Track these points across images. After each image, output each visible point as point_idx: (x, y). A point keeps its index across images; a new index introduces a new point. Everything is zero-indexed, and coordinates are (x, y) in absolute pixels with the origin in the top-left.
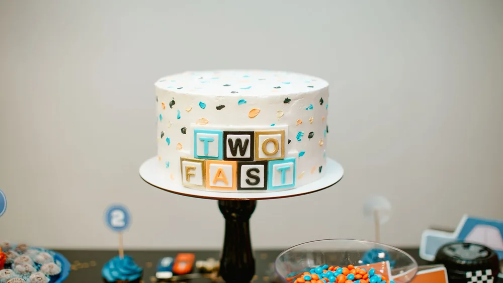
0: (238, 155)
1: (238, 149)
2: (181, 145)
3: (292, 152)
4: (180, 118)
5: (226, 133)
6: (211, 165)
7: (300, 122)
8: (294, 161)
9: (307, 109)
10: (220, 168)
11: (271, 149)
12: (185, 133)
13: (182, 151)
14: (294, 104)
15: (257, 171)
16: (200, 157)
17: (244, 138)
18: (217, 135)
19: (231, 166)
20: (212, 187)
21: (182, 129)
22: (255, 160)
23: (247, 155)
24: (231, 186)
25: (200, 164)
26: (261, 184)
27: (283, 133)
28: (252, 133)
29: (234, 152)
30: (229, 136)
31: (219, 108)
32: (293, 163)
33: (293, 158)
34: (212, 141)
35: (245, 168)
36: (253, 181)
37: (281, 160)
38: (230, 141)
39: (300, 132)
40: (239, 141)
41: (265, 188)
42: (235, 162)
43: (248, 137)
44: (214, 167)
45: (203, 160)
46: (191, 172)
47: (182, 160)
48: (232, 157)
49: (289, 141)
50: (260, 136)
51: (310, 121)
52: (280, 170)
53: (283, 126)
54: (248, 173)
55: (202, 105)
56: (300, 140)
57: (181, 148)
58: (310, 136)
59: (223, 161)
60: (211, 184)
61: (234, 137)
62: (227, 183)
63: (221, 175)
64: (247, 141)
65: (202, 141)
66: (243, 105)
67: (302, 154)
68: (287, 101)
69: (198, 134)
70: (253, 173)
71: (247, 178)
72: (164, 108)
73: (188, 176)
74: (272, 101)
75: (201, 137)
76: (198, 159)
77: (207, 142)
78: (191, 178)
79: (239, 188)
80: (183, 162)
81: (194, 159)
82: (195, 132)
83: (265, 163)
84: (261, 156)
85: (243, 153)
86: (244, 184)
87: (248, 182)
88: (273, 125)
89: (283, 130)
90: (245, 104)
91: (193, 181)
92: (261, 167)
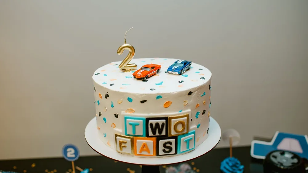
0: (157, 134)
1: (157, 130)
2: (114, 124)
3: (193, 127)
4: (113, 107)
5: (148, 119)
6: (138, 140)
7: (198, 106)
8: (194, 133)
9: (202, 96)
10: (144, 143)
11: (180, 128)
12: (118, 118)
13: (116, 129)
14: (194, 95)
15: (170, 143)
16: (129, 135)
17: (161, 122)
18: (142, 121)
19: (152, 141)
20: (138, 155)
21: (115, 115)
22: (169, 136)
23: (164, 133)
24: (152, 154)
25: (129, 140)
26: (173, 152)
27: (187, 116)
28: (166, 118)
29: (154, 132)
30: (150, 121)
31: (143, 102)
32: (194, 134)
33: (194, 131)
34: (138, 125)
35: (162, 142)
36: (167, 150)
37: (187, 134)
38: (151, 125)
39: (198, 112)
40: (157, 124)
41: (176, 153)
42: (155, 138)
43: (164, 121)
44: (140, 142)
45: (132, 137)
46: (123, 145)
47: (116, 135)
48: (153, 135)
49: (191, 120)
50: (173, 120)
51: (204, 103)
52: (185, 141)
53: (188, 111)
54: (165, 145)
55: (130, 100)
56: (198, 117)
57: (115, 127)
58: (203, 113)
59: (146, 138)
60: (138, 153)
61: (154, 122)
62: (149, 152)
63: (145, 147)
64: (163, 124)
65: (131, 124)
66: (160, 99)
67: (198, 126)
68: (190, 93)
69: (127, 120)
70: (168, 145)
71: (164, 148)
72: (101, 98)
73: (121, 147)
74: (180, 95)
75: (130, 122)
76: (128, 136)
77: (134, 126)
78: (123, 149)
79: (158, 154)
80: (117, 137)
81: (125, 136)
82: (126, 118)
83: (176, 137)
84: (173, 133)
85: (160, 132)
86: (161, 152)
87: (164, 151)
88: (181, 111)
89: (188, 114)
90: (161, 99)
91: (124, 150)
92: (173, 141)
